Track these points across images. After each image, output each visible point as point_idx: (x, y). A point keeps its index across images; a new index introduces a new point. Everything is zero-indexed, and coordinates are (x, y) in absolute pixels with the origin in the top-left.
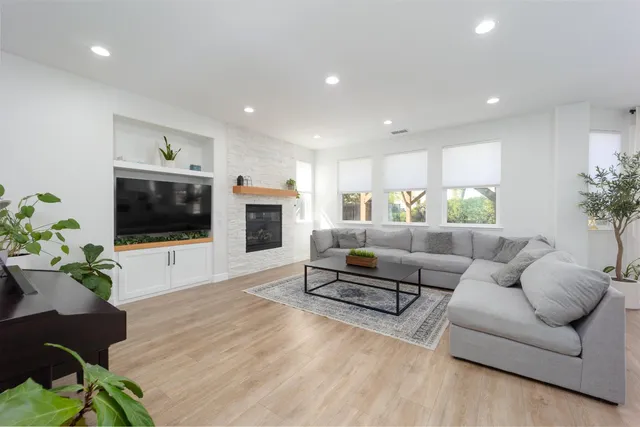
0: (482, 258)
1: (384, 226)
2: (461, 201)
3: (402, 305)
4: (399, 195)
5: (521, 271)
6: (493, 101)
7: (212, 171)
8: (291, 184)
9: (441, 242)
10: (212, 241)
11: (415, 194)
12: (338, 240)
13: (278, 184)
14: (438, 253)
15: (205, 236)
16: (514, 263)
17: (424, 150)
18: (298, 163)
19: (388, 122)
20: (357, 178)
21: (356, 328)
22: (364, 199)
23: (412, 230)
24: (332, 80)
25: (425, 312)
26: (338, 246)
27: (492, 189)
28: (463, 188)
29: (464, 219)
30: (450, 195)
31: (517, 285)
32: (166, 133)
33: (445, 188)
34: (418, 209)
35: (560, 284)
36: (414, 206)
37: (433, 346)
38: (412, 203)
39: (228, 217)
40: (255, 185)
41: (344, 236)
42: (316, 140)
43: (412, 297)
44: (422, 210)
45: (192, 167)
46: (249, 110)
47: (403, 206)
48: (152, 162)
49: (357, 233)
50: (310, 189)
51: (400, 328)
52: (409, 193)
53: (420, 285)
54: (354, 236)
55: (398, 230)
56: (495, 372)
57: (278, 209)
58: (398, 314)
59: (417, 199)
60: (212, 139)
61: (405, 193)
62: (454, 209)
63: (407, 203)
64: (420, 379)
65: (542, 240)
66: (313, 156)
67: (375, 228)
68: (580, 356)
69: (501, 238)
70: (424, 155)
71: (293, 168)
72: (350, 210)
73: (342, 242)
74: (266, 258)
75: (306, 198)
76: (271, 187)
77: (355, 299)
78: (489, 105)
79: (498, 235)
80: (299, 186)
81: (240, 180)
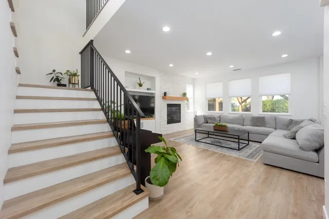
0: (281, 129)
1: (229, 114)
2: (271, 101)
3: (240, 147)
4: (236, 99)
5: (296, 132)
6: (284, 56)
7: (155, 90)
8: (185, 94)
9: (259, 121)
10: (155, 119)
11: (244, 98)
12: (207, 120)
13: (179, 95)
14: (258, 126)
15: (152, 117)
16: (294, 129)
17: (249, 78)
18: (187, 85)
19: (232, 66)
20: (216, 91)
21: (221, 154)
22: (218, 101)
23: (244, 116)
24: (209, 54)
25: (251, 150)
26: (207, 123)
27: (287, 96)
29: (273, 110)
30: (264, 98)
31: (294, 138)
32: (140, 76)
33: (261, 96)
34: (245, 106)
35: (309, 135)
36: (243, 104)
37: (256, 161)
38: (242, 102)
39: (160, 108)
40: (171, 95)
41: (210, 118)
42: (196, 74)
43: (245, 145)
44: (248, 106)
45: (148, 89)
46: (171, 65)
47: (238, 104)
48: (135, 88)
49: (216, 116)
50: (192, 97)
51: (241, 154)
52: (241, 98)
53: (249, 141)
54: (214, 118)
55: (236, 116)
56: (282, 170)
57: (179, 105)
58: (239, 150)
59: (245, 101)
60: (155, 78)
61: (239, 98)
62: (268, 106)
63: (240, 103)
64: (250, 169)
65: (311, 120)
66: (194, 82)
67: (225, 115)
68: (318, 162)
69: (290, 119)
70: (250, 80)
72: (211, 106)
73: (209, 121)
74: (175, 127)
75: (191, 100)
77: (219, 144)
78: (283, 58)
79: (289, 118)
80: (188, 96)
81: (165, 94)
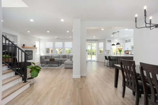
1: (55, 54)
6: (70, 37)
7: (17, 43)
8: (35, 46)
12: (46, 57)
18: (36, 41)
19: (56, 37)
20: (50, 45)
21: (53, 68)
22: (51, 49)
23: (60, 55)
24: (48, 32)
26: (46, 58)
28: (69, 48)
33: (65, 48)
34: (61, 51)
36: (60, 51)
37: (63, 68)
38: (60, 50)
40: (27, 46)
41: (47, 57)
46: (29, 32)
47: (58, 51)
49: (50, 56)
50: (39, 47)
53: (61, 63)
55: (57, 55)
57: (32, 51)
58: (58, 66)
60: (17, 36)
61: (58, 48)
66: (39, 40)
67: (53, 55)
70: (62, 42)
71: (35, 43)
73: (47, 58)
75: (38, 49)
76: (31, 47)
77: (51, 66)
81: (24, 45)
